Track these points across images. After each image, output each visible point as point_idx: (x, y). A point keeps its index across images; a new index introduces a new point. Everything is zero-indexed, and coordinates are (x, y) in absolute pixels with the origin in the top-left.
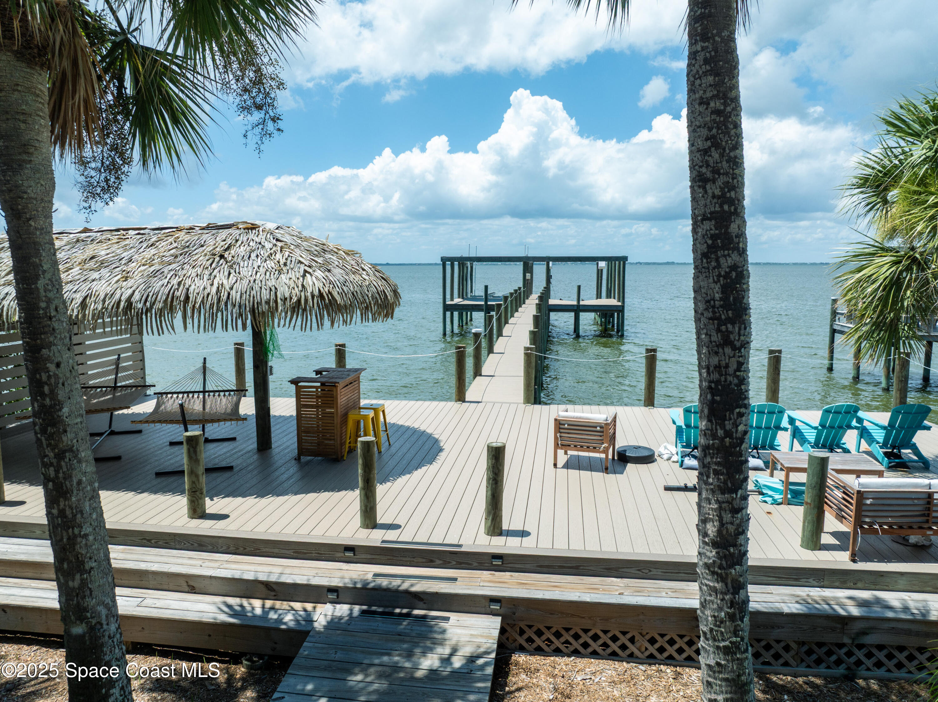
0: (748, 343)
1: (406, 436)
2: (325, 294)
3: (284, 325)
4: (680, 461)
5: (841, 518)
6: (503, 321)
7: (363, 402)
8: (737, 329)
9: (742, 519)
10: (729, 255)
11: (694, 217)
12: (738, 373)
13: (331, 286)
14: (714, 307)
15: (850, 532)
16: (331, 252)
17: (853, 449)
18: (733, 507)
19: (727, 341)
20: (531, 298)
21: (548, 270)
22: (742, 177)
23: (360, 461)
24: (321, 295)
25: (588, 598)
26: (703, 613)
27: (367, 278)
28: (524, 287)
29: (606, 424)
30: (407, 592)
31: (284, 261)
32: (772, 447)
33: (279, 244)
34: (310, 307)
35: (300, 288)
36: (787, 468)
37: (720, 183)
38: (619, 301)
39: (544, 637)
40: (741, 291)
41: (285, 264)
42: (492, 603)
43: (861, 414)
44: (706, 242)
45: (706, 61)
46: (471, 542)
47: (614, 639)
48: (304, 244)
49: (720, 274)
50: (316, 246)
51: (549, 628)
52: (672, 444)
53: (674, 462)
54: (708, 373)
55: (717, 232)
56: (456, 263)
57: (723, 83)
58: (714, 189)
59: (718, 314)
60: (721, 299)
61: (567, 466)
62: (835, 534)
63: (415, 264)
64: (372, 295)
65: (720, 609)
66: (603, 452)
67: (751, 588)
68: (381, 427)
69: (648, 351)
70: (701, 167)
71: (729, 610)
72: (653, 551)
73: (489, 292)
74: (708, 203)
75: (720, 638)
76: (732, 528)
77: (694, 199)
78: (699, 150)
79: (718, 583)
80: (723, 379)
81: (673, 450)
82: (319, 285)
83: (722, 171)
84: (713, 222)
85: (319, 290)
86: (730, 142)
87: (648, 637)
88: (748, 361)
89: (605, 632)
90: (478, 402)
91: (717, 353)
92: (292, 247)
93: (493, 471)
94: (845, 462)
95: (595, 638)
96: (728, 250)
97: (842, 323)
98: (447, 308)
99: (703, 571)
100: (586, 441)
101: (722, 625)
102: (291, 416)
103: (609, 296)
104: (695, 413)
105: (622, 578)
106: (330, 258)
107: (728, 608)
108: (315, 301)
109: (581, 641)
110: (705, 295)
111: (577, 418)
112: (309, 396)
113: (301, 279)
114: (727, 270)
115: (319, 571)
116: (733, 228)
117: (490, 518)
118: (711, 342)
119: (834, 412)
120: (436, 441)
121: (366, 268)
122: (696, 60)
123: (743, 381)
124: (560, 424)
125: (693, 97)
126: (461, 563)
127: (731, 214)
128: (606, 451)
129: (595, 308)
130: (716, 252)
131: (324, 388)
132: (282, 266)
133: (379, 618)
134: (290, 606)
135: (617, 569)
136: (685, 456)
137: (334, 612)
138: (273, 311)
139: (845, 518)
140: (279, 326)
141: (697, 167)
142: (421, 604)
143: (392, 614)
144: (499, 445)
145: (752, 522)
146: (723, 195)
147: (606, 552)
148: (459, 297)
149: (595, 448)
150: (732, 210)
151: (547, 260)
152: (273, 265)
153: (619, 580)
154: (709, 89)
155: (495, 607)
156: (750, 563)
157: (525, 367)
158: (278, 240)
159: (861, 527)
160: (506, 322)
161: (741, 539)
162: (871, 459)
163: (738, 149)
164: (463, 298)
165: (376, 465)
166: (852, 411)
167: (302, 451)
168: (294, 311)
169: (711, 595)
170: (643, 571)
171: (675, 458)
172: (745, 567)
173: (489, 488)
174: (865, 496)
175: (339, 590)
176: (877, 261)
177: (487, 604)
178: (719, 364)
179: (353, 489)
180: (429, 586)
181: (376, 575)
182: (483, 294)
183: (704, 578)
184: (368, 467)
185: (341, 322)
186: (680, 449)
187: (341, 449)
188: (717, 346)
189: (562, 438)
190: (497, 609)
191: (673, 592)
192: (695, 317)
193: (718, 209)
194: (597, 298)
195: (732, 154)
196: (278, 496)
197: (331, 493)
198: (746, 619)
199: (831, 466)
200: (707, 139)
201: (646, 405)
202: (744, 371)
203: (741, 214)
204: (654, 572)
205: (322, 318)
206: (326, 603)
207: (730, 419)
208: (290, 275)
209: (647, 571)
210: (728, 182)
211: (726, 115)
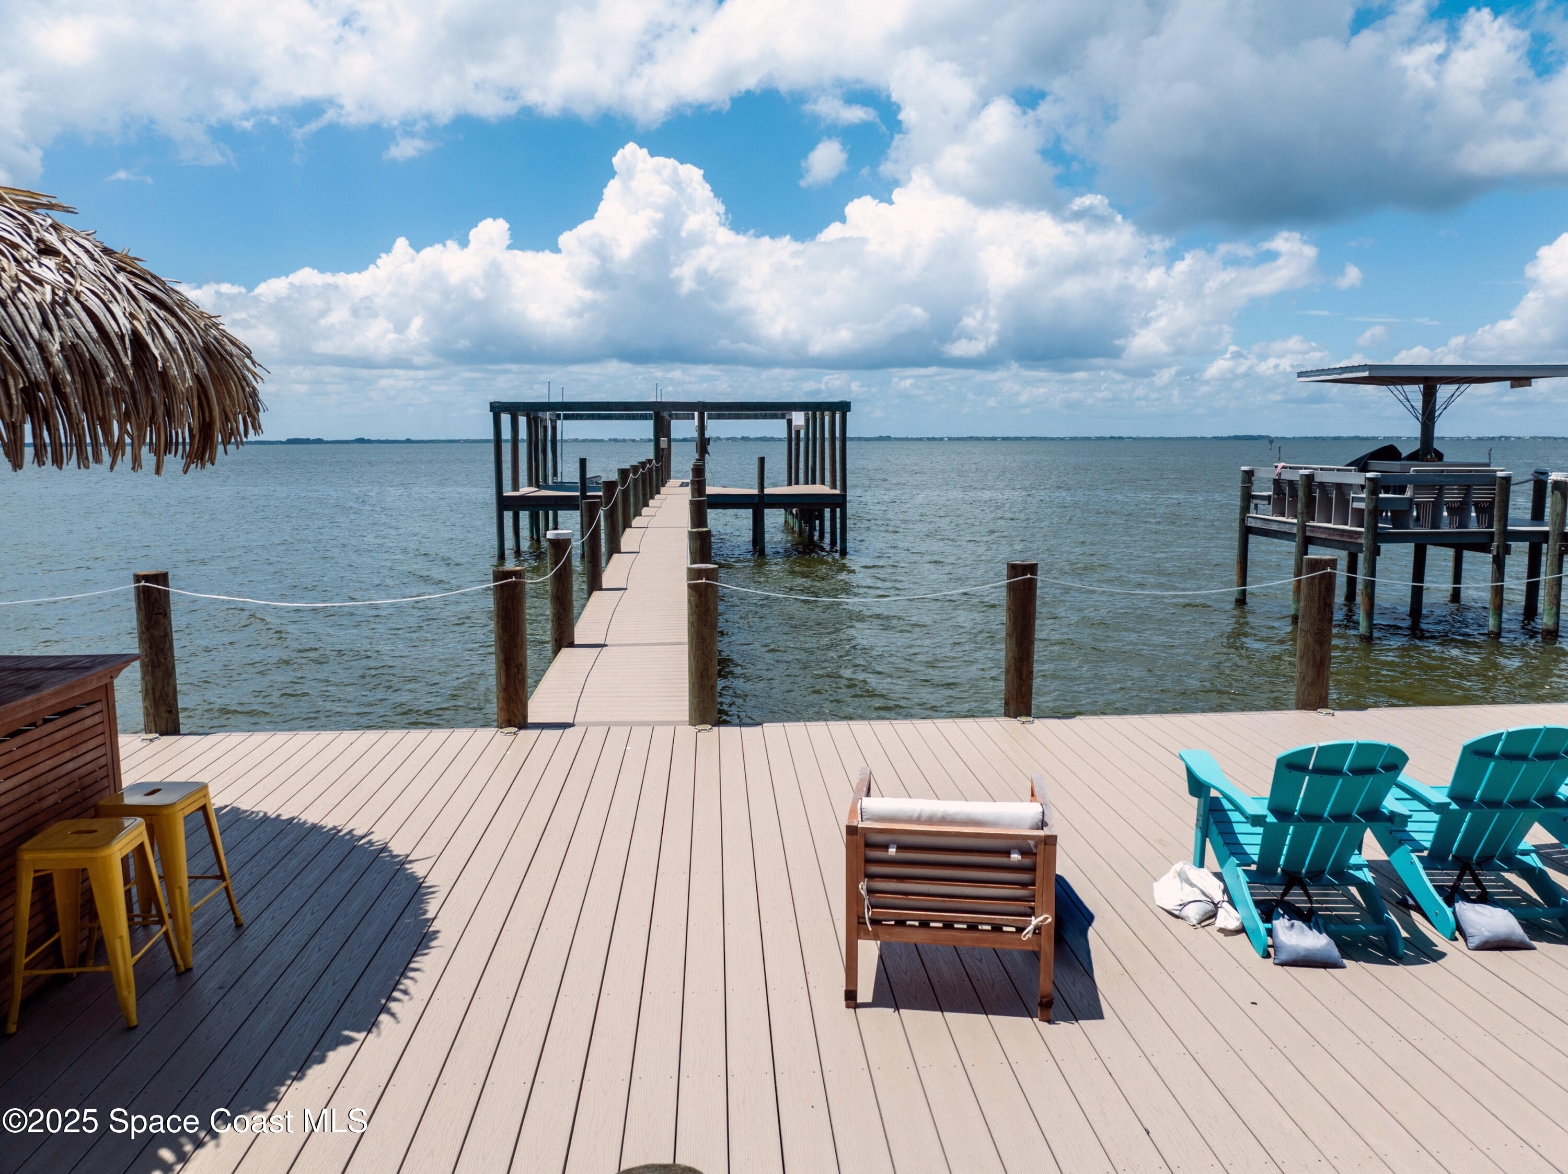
1: (311, 878)
4: (1258, 931)
6: (619, 521)
20: (668, 483)
21: (702, 428)
28: (657, 461)
29: (1044, 840)
38: (834, 486)
56: (522, 415)
61: (889, 990)
66: (1034, 941)
73: (589, 475)
90: (565, 726)
97: (1262, 514)
98: (504, 503)
100: (965, 904)
103: (812, 479)
111: (931, 820)
124: (869, 845)
128: (1042, 939)
129: (788, 502)
136: (1272, 913)
148: (530, 485)
149: (999, 927)
151: (698, 407)
157: (691, 624)
160: (627, 525)
164: (538, 486)
171: (1229, 918)
182: (576, 479)
186: (1244, 887)
189: (878, 898)
194: (790, 482)
201: (1013, 713)
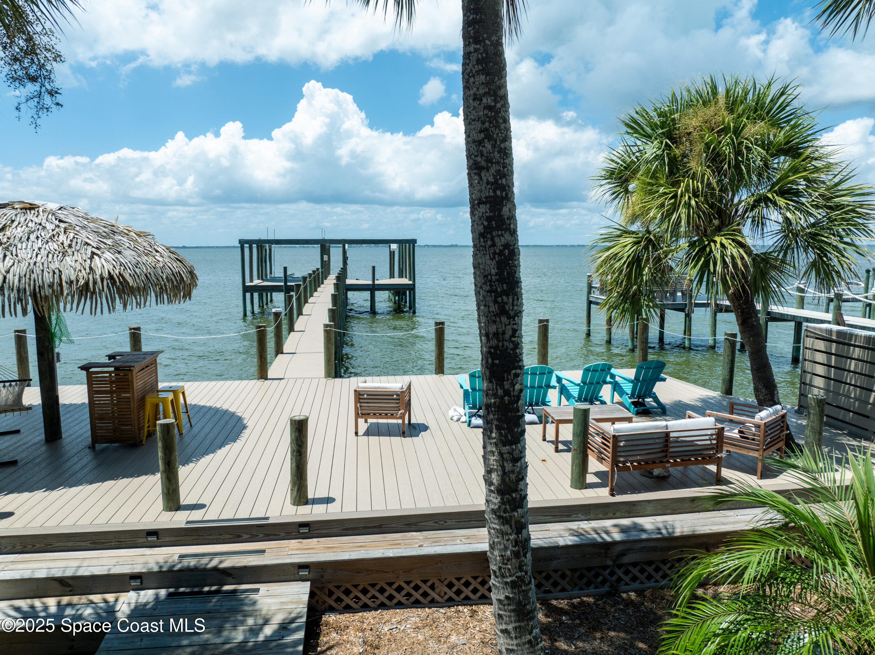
0: (521, 312)
1: (208, 416)
2: (115, 276)
3: (71, 309)
4: (468, 421)
5: (601, 459)
6: (302, 301)
7: (161, 385)
8: (511, 300)
9: (521, 467)
10: (502, 235)
11: (472, 201)
12: (513, 339)
13: (122, 268)
14: (491, 281)
15: (608, 471)
16: (121, 233)
17: (608, 401)
18: (513, 457)
19: (503, 311)
20: (329, 278)
21: (344, 252)
22: (511, 165)
23: (160, 444)
24: (111, 277)
25: (390, 553)
26: (492, 554)
27: (160, 259)
28: (322, 268)
29: (402, 392)
30: (215, 569)
31: (69, 242)
32: (544, 403)
33: (63, 225)
34: (99, 289)
35: (88, 270)
36: (557, 420)
37: (493, 171)
38: (410, 280)
39: (352, 596)
40: (514, 266)
41: (70, 246)
42: (300, 570)
43: (613, 371)
44: (482, 224)
45: (479, 62)
46: (278, 514)
47: (417, 588)
48: (91, 225)
49: (495, 251)
50: (104, 227)
51: (356, 586)
52: (460, 406)
53: (462, 422)
54: (488, 340)
55: (492, 214)
56: (254, 246)
57: (493, 82)
58: (488, 176)
59: (494, 288)
60: (497, 274)
61: (368, 433)
62: (597, 474)
63: (213, 247)
64: (167, 278)
65: (506, 548)
66: (400, 418)
67: (531, 527)
68: (182, 409)
69: (437, 324)
70: (476, 156)
71: (514, 549)
72: (448, 504)
73: (288, 273)
74: (483, 189)
75: (508, 575)
76: (513, 477)
77: (471, 185)
78: (474, 141)
79: (504, 525)
80: (500, 344)
81: (462, 411)
82: (108, 267)
83: (494, 160)
84: (488, 206)
85: (109, 273)
86: (500, 135)
87: (446, 582)
88: (521, 328)
89: (408, 583)
90: (281, 379)
91: (495, 322)
92: (78, 228)
93: (297, 444)
94: (602, 412)
95: (399, 589)
96: (502, 230)
97: (596, 295)
98: (246, 289)
99: (491, 516)
100: (384, 409)
101: (509, 563)
102: (83, 404)
103: (401, 276)
104: (479, 377)
105: (421, 531)
106: (120, 240)
107: (513, 547)
108: (105, 283)
109: (386, 594)
110: (483, 271)
111: (375, 388)
112: (101, 381)
113: (89, 261)
114: (501, 248)
115: (120, 560)
116: (505, 211)
117: (296, 489)
118: (489, 312)
119: (593, 371)
120: (240, 419)
121: (159, 249)
122: (470, 60)
123: (517, 346)
124: (359, 395)
125: (468, 93)
126: (268, 535)
127: (503, 198)
128: (402, 417)
129: (389, 287)
130: (491, 233)
131: (118, 372)
132: (67, 248)
133: (188, 599)
134: (88, 600)
135: (415, 524)
136: (472, 416)
137: (138, 599)
138: (58, 294)
139: (605, 460)
140: (65, 311)
141: (473, 156)
142: (230, 579)
143: (201, 593)
144: (302, 418)
145: (529, 469)
146: (496, 182)
147: (405, 510)
148: (258, 279)
149: (392, 415)
150: (504, 195)
151: (343, 242)
152: (56, 247)
153: (418, 533)
154: (482, 87)
155: (304, 573)
156: (529, 506)
157: (325, 343)
158: (60, 221)
159: (617, 466)
160: (306, 302)
161: (521, 485)
162: (622, 408)
163: (507, 141)
164: (262, 279)
165: (177, 447)
166: (606, 369)
167: (96, 438)
168: (82, 295)
169: (498, 537)
170: (440, 523)
171: (464, 419)
172: (525, 509)
173: (294, 460)
174: (619, 439)
175: (143, 576)
176: (622, 241)
177: (296, 571)
178: (497, 331)
179: (153, 473)
180: (237, 560)
181: (182, 556)
182: (282, 275)
183: (492, 522)
184: (169, 449)
185: (134, 304)
186: (468, 411)
187: (140, 434)
188: (495, 316)
189: (362, 408)
190: (306, 575)
191: (466, 539)
192: (475, 290)
193: (491, 194)
194: (390, 278)
195: (502, 146)
196: (71, 487)
197: (130, 479)
198: (529, 555)
199: (591, 416)
200: (481, 132)
201: (437, 373)
202: (518, 337)
203: (512, 199)
204: (449, 522)
205: (113, 300)
206: (129, 592)
207: (508, 379)
208: (75, 257)
209: (443, 522)
210: (500, 170)
211: (497, 111)
